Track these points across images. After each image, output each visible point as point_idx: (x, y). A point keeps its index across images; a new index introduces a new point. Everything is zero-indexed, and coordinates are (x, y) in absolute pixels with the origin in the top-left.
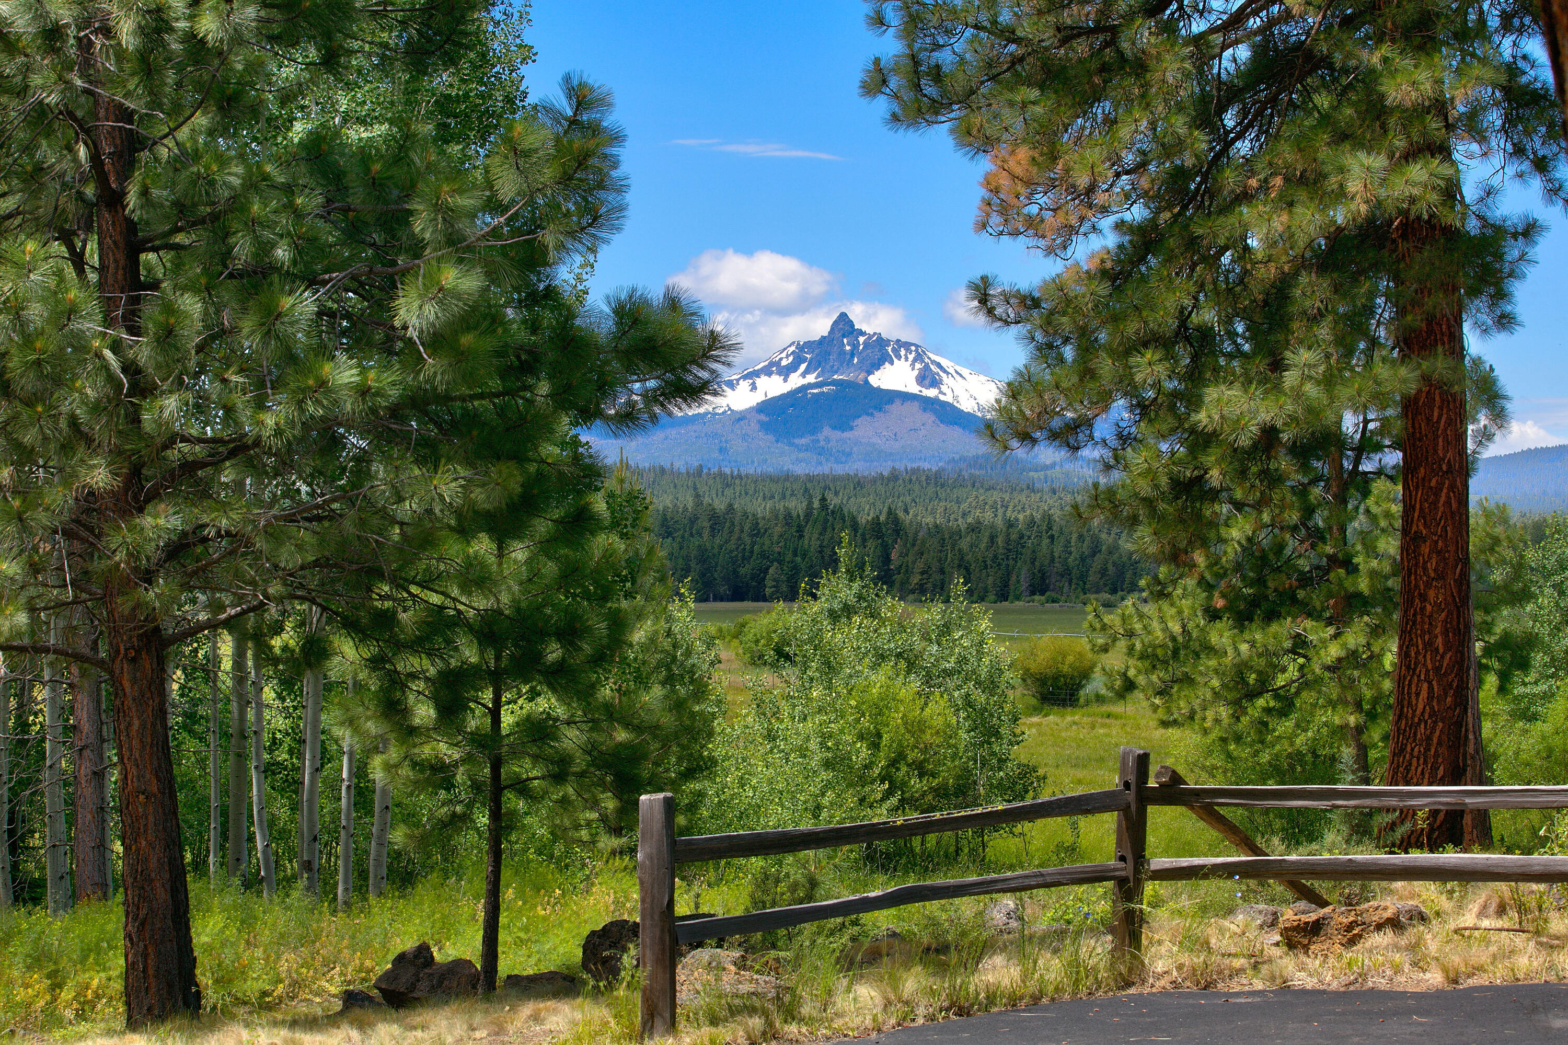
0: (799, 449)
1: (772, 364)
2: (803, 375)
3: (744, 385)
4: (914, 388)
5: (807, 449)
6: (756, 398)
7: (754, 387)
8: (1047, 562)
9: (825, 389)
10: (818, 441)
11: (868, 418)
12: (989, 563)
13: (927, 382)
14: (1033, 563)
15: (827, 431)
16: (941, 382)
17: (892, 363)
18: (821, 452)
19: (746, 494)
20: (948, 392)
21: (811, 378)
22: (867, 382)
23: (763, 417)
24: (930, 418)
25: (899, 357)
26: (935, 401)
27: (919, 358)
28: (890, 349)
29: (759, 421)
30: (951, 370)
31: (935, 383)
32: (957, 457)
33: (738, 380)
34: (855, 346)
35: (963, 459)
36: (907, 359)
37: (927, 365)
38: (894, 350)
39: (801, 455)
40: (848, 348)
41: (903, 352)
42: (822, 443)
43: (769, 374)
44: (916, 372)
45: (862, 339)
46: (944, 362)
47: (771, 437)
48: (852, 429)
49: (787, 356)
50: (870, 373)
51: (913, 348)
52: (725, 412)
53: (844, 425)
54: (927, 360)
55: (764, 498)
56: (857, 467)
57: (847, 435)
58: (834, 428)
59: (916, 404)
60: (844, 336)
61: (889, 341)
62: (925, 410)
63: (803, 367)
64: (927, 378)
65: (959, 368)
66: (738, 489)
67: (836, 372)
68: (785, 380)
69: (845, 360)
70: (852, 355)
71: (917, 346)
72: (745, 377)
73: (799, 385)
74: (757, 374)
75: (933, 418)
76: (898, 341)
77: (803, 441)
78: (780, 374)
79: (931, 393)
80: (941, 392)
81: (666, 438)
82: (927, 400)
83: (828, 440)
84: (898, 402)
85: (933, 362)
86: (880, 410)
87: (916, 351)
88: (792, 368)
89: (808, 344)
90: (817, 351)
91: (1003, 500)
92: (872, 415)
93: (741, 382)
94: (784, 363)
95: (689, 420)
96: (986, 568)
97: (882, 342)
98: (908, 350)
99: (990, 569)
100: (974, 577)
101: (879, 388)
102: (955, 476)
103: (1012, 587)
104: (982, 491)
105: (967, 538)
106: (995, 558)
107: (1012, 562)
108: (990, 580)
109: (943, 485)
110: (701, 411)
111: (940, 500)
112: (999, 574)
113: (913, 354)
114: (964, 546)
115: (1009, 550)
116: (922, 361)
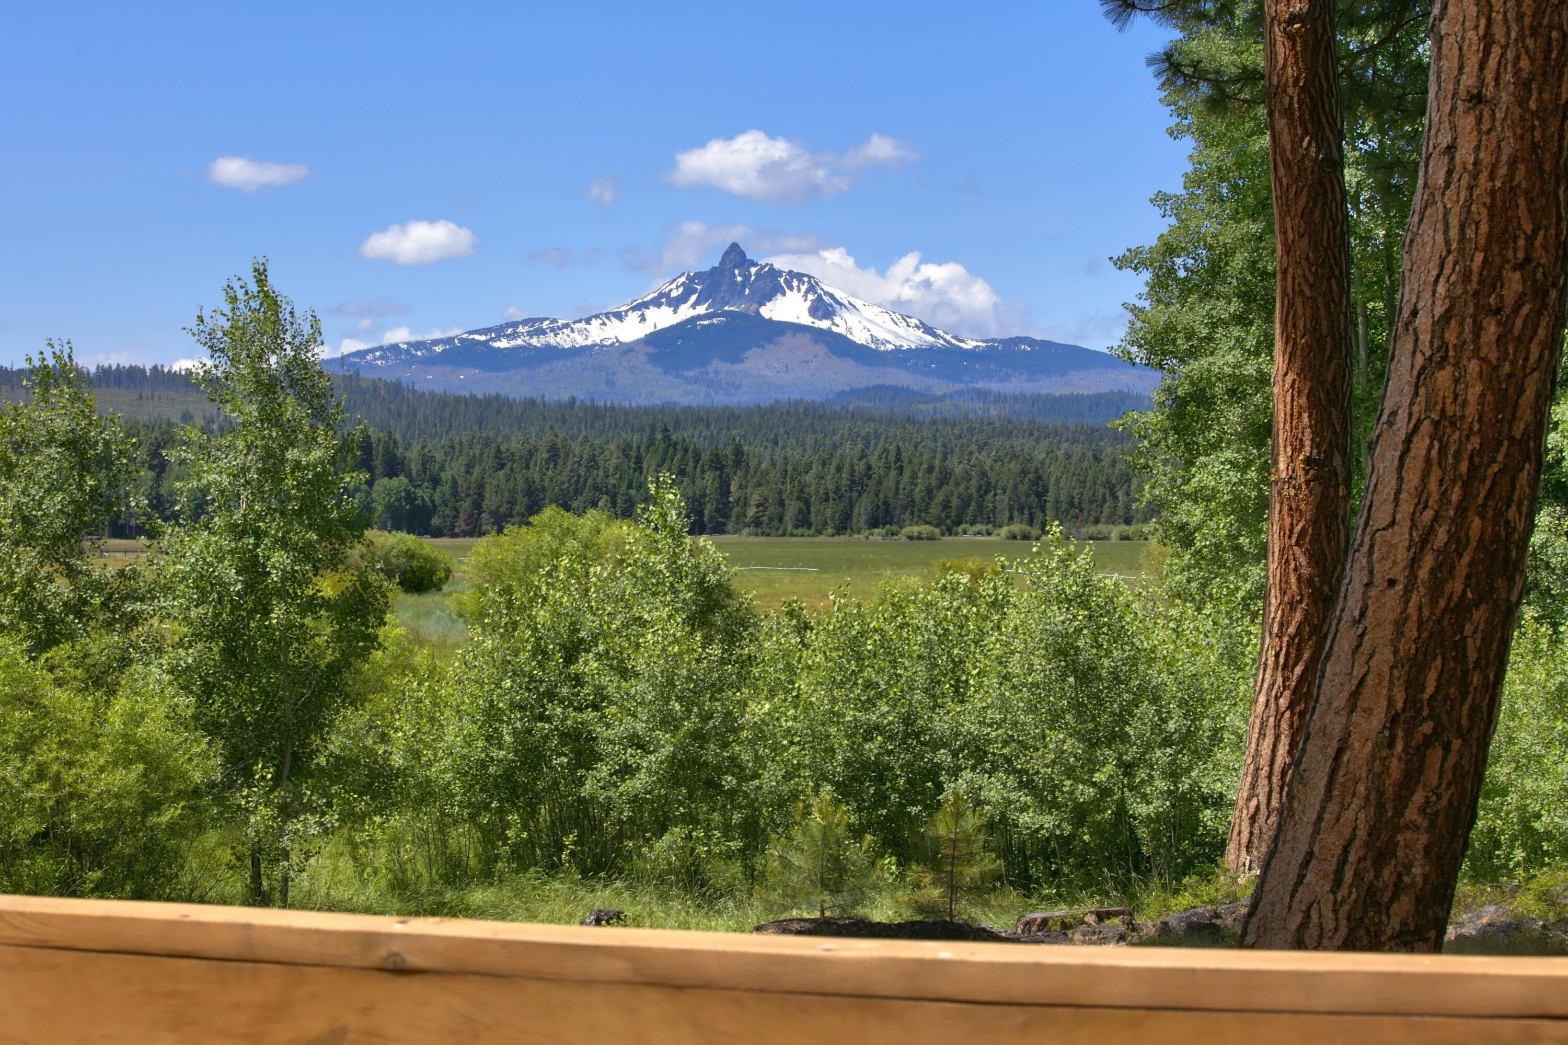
0: (688, 381)
1: (661, 295)
2: (694, 306)
3: (633, 316)
4: (807, 320)
5: (696, 381)
6: (646, 329)
7: (643, 319)
8: (891, 494)
9: (715, 321)
10: (707, 373)
11: (759, 350)
12: (831, 495)
13: (820, 313)
14: (877, 495)
15: (716, 363)
16: (834, 313)
17: (784, 294)
18: (710, 384)
19: (616, 425)
20: (841, 323)
21: (701, 310)
22: (758, 313)
23: (651, 349)
24: (822, 349)
25: (791, 288)
26: (829, 332)
27: (812, 289)
28: (782, 280)
29: (647, 354)
30: (845, 302)
31: (828, 313)
32: (847, 389)
33: (626, 312)
34: (746, 277)
35: (853, 391)
36: (799, 290)
37: (820, 296)
38: (786, 281)
39: (690, 388)
40: (739, 279)
41: (795, 283)
42: (711, 376)
43: (659, 305)
44: (809, 304)
45: (753, 270)
46: (838, 294)
47: (659, 370)
48: (742, 361)
49: (677, 287)
50: (762, 304)
51: (806, 279)
52: (613, 344)
53: (734, 357)
54: (819, 291)
55: (632, 431)
56: (744, 398)
57: (736, 367)
58: (723, 360)
59: (808, 336)
60: (735, 267)
61: (781, 272)
62: (816, 342)
63: (693, 298)
64: (820, 309)
65: (852, 300)
66: (607, 421)
67: (727, 304)
68: (675, 312)
69: (736, 291)
70: (744, 285)
71: (810, 277)
72: (634, 309)
73: (689, 316)
74: (646, 305)
75: (825, 350)
76: (790, 272)
77: (691, 373)
78: (669, 304)
79: (824, 324)
80: (834, 324)
81: (552, 370)
82: (819, 331)
83: (717, 372)
84: (789, 334)
85: (827, 293)
86: (771, 342)
87: (809, 282)
88: (682, 299)
89: (698, 275)
90: (707, 282)
91: (876, 431)
92: (762, 347)
93: (630, 313)
94: (674, 294)
95: (575, 352)
96: (827, 500)
97: (774, 273)
98: (801, 281)
99: (831, 502)
100: (813, 510)
101: (770, 320)
102: (838, 408)
103: (855, 520)
104: (860, 423)
105: (814, 470)
106: (837, 489)
107: (855, 494)
108: (829, 512)
109: (821, 417)
110: (589, 342)
111: (815, 432)
112: (841, 505)
113: (806, 285)
114: (808, 478)
115: (853, 482)
116: (815, 292)
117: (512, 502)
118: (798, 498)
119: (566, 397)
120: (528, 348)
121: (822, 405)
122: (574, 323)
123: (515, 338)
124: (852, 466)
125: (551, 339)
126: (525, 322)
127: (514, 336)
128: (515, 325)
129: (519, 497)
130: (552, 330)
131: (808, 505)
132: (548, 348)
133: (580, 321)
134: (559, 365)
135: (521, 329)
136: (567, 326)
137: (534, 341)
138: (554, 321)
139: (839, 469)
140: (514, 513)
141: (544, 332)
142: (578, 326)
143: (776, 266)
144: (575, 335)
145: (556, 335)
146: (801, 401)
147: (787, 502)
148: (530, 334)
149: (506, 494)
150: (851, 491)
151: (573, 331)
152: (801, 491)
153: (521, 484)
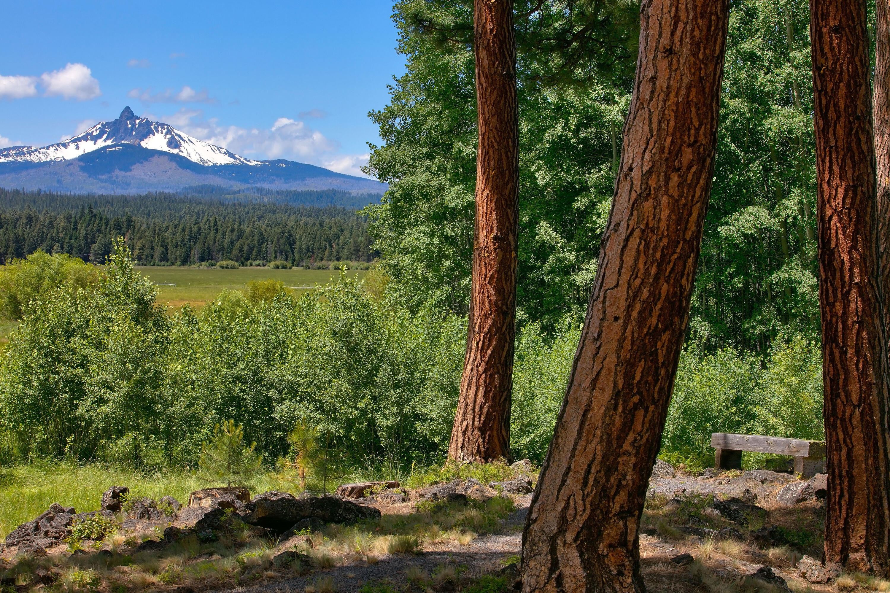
0: (102, 181)
1: (88, 134)
2: (105, 141)
3: (72, 146)
4: (166, 149)
5: (106, 181)
6: (80, 153)
7: (78, 147)
8: (212, 243)
9: (116, 149)
10: (112, 177)
11: (140, 165)
12: (179, 243)
13: (173, 145)
14: (204, 244)
15: (117, 172)
16: (180, 145)
17: (154, 135)
18: (114, 183)
19: (63, 205)
20: (185, 151)
21: (109, 142)
22: (140, 145)
23: (82, 164)
24: (174, 165)
25: (158, 132)
26: (178, 156)
27: (169, 132)
28: (153, 127)
29: (80, 166)
30: (186, 139)
31: (177, 146)
32: (187, 186)
33: (69, 143)
34: (134, 125)
35: (191, 187)
36: (162, 133)
37: (173, 136)
38: (155, 127)
39: (103, 185)
40: (130, 126)
41: (160, 129)
42: (114, 178)
43: (86, 140)
44: (167, 140)
45: (137, 121)
46: (183, 135)
47: (86, 175)
48: (131, 170)
49: (96, 130)
50: (142, 140)
51: (166, 127)
52: (61, 160)
53: (126, 168)
54: (173, 133)
55: (72, 208)
56: (132, 191)
57: (128, 174)
58: (121, 170)
59: (166, 157)
60: (128, 119)
61: (152, 122)
62: (171, 161)
63: (105, 136)
64: (173, 143)
65: (190, 138)
66: (58, 202)
67: (123, 140)
68: (95, 143)
69: (128, 133)
70: (132, 130)
71: (168, 126)
72: (73, 142)
73: (102, 146)
74: (79, 140)
75: (176, 165)
76: (157, 123)
77: (104, 177)
78: (92, 140)
79: (175, 151)
80: (181, 151)
81: (28, 174)
82: (173, 155)
83: (117, 176)
84: (157, 156)
85: (177, 134)
86: (146, 160)
87: (167, 128)
88: (99, 137)
89: (108, 124)
90: (112, 128)
91: (203, 209)
92: (142, 163)
93: (71, 144)
94: (94, 134)
95: (41, 165)
96: (177, 246)
97: (148, 123)
98: (163, 128)
99: (179, 247)
100: (169, 252)
101: (146, 148)
102: (182, 197)
103: (192, 258)
104: (194, 205)
105: (170, 230)
106: (183, 241)
107: (192, 243)
108: (178, 253)
109: (173, 201)
110: (48, 159)
111: (170, 209)
112: (185, 250)
113: (166, 130)
114: (167, 234)
115: (191, 237)
116: (171, 134)
117: (7, 247)
118: (162, 245)
119: (35, 189)
120: (15, 162)
121: (173, 194)
122: (40, 149)
123: (8, 157)
124: (191, 228)
125: (28, 158)
126: (14, 148)
127: (8, 156)
128: (8, 149)
129: (11, 244)
130: (29, 153)
131: (167, 249)
132: (26, 162)
133: (43, 148)
134: (32, 171)
135: (11, 152)
136: (36, 150)
137: (19, 159)
138: (30, 147)
139: (183, 230)
140: (8, 252)
141: (24, 154)
142: (42, 150)
143: (150, 120)
144: (41, 155)
145: (30, 155)
146: (163, 193)
147: (155, 247)
148: (17, 155)
149: (4, 242)
150: (190, 242)
151: (39, 153)
152: (163, 241)
153: (12, 236)
